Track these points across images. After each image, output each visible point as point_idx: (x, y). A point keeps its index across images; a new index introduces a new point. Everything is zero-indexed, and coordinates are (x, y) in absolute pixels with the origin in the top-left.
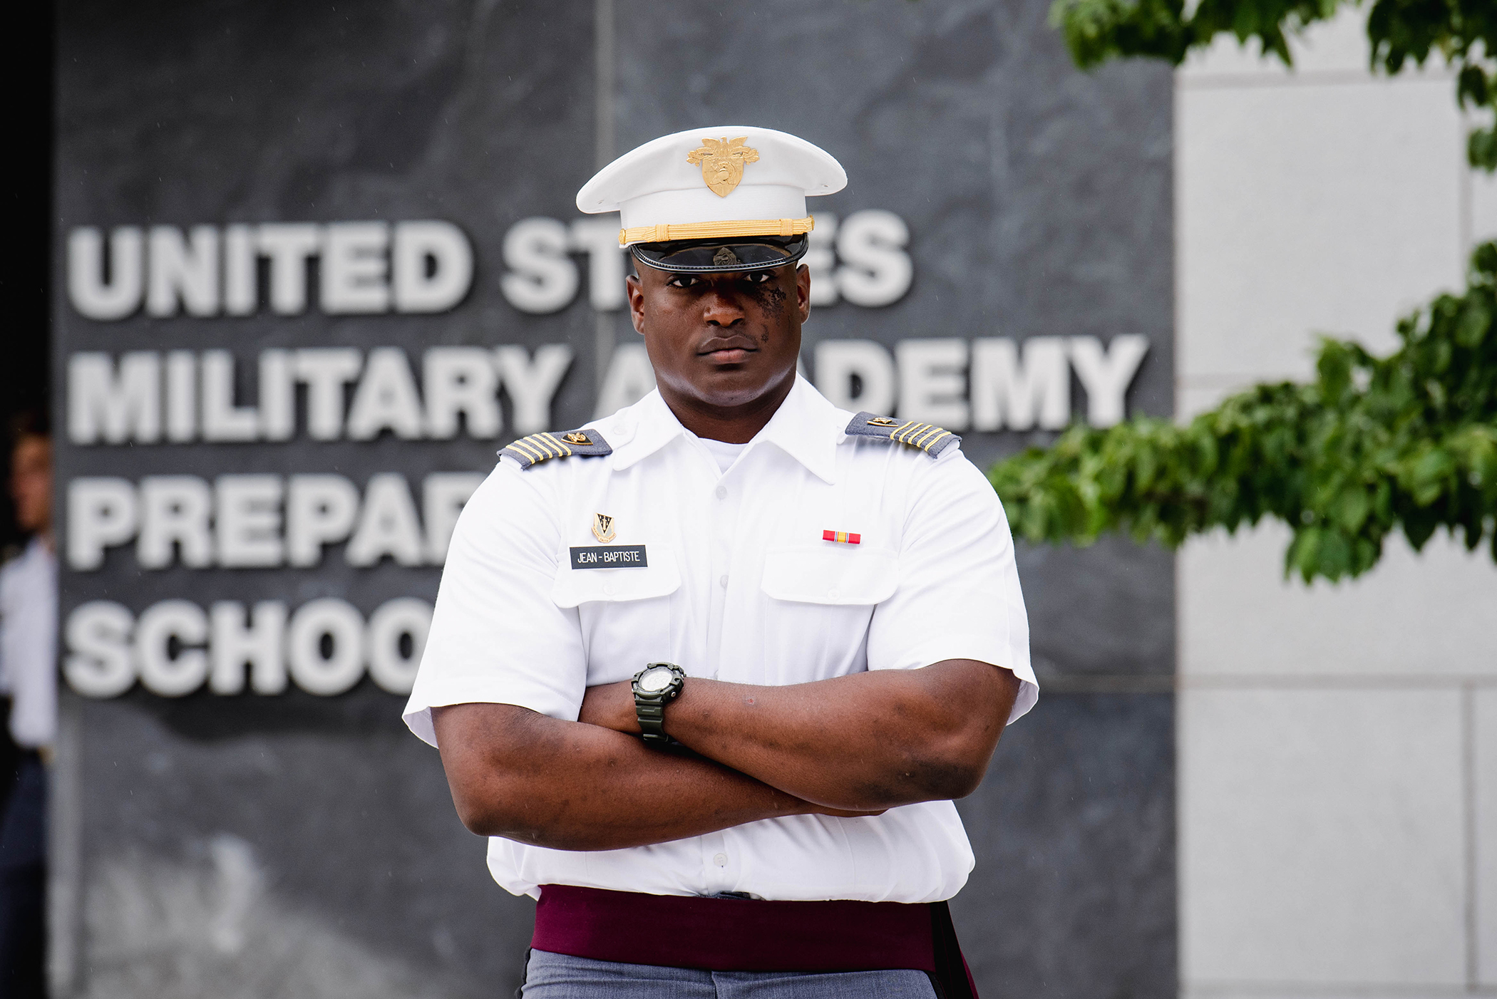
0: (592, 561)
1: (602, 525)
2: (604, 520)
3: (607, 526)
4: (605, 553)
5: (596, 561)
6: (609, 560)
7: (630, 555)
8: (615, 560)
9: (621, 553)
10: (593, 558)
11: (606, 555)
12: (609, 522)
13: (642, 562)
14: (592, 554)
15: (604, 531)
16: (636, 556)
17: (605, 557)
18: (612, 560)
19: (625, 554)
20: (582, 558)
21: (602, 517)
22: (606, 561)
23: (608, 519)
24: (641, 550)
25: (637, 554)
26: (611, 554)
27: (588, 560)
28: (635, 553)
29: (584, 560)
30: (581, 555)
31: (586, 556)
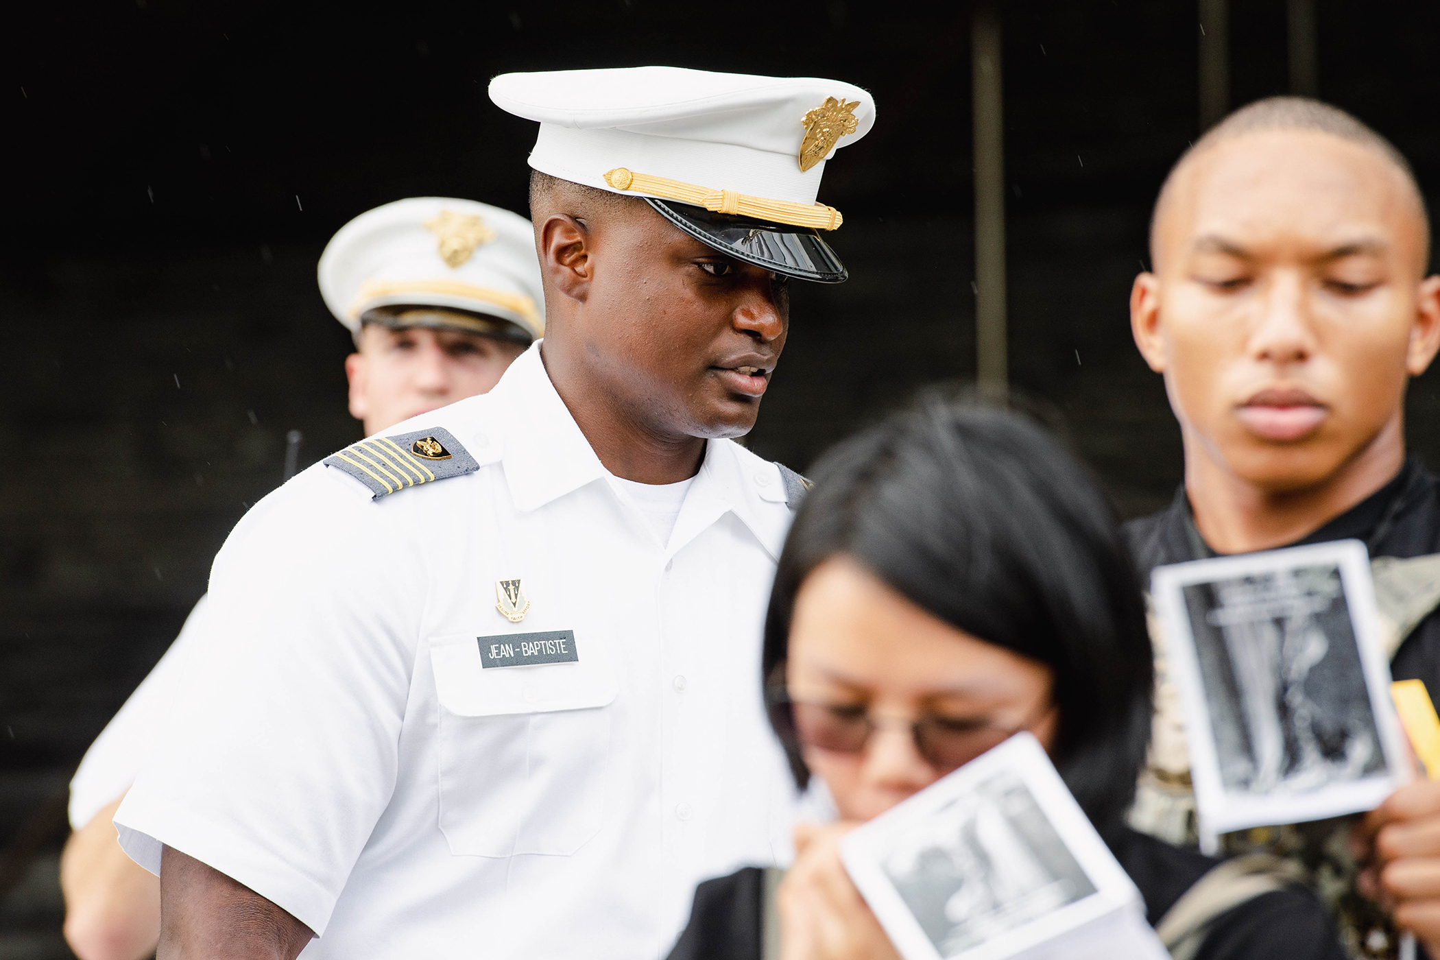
0: (508, 656)
1: (510, 596)
2: (511, 587)
3: (516, 595)
4: (522, 644)
5: (513, 656)
6: (529, 653)
7: (555, 646)
8: (536, 654)
9: (542, 642)
10: (508, 651)
11: (525, 647)
12: (518, 588)
13: (570, 656)
14: (507, 645)
15: (514, 604)
16: (562, 646)
17: (523, 649)
18: (532, 653)
19: (548, 644)
20: (494, 651)
21: (507, 583)
22: (525, 655)
23: (516, 584)
24: (567, 636)
25: (564, 643)
26: (531, 644)
27: (502, 654)
28: (561, 641)
29: (498, 654)
30: (493, 647)
31: (498, 648)
